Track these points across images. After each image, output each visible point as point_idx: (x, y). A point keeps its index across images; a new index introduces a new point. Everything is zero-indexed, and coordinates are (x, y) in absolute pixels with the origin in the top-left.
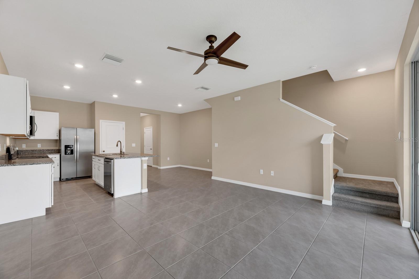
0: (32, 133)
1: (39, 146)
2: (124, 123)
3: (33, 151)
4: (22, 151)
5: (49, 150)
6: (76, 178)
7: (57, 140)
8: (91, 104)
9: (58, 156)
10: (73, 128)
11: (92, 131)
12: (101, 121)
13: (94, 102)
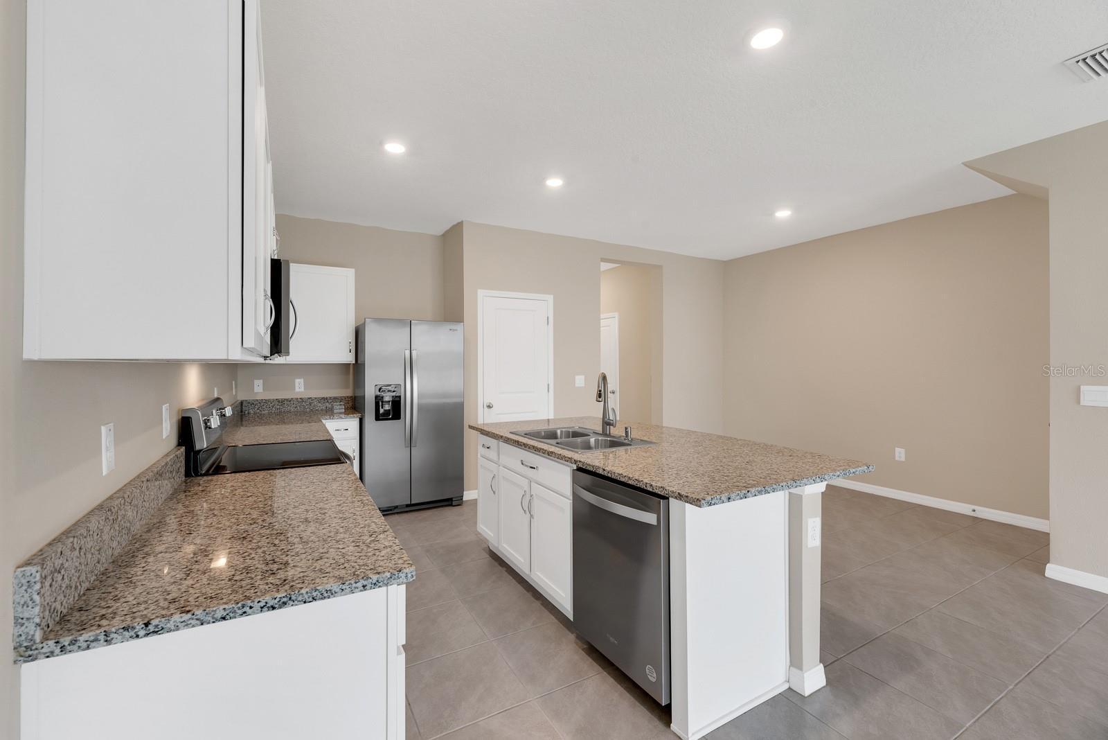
0: (278, 339)
1: (300, 388)
2: (550, 298)
3: (282, 402)
4: (252, 403)
5: (327, 399)
6: (407, 506)
7: (347, 365)
8: (443, 235)
9: (352, 423)
10: (400, 322)
11: (456, 330)
12: (481, 293)
13: (462, 222)
